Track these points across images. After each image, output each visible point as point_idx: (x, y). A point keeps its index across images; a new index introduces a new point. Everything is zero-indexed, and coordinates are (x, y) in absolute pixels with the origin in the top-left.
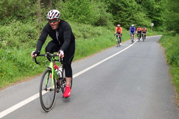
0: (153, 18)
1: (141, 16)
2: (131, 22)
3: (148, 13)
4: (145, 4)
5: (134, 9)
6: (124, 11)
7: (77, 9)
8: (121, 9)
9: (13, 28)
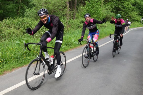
1: (135, 14)
2: (127, 18)
3: (140, 12)
4: (138, 6)
5: (129, 9)
6: (123, 11)
7: (92, 10)
8: (121, 10)
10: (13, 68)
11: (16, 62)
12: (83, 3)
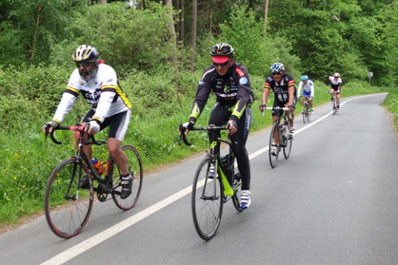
0: (372, 64)
1: (351, 59)
3: (363, 54)
4: (357, 39)
5: (337, 48)
6: (321, 52)
8: (316, 49)
9: (133, 83)
10: (21, 214)
11: (33, 196)
12: (212, 28)
